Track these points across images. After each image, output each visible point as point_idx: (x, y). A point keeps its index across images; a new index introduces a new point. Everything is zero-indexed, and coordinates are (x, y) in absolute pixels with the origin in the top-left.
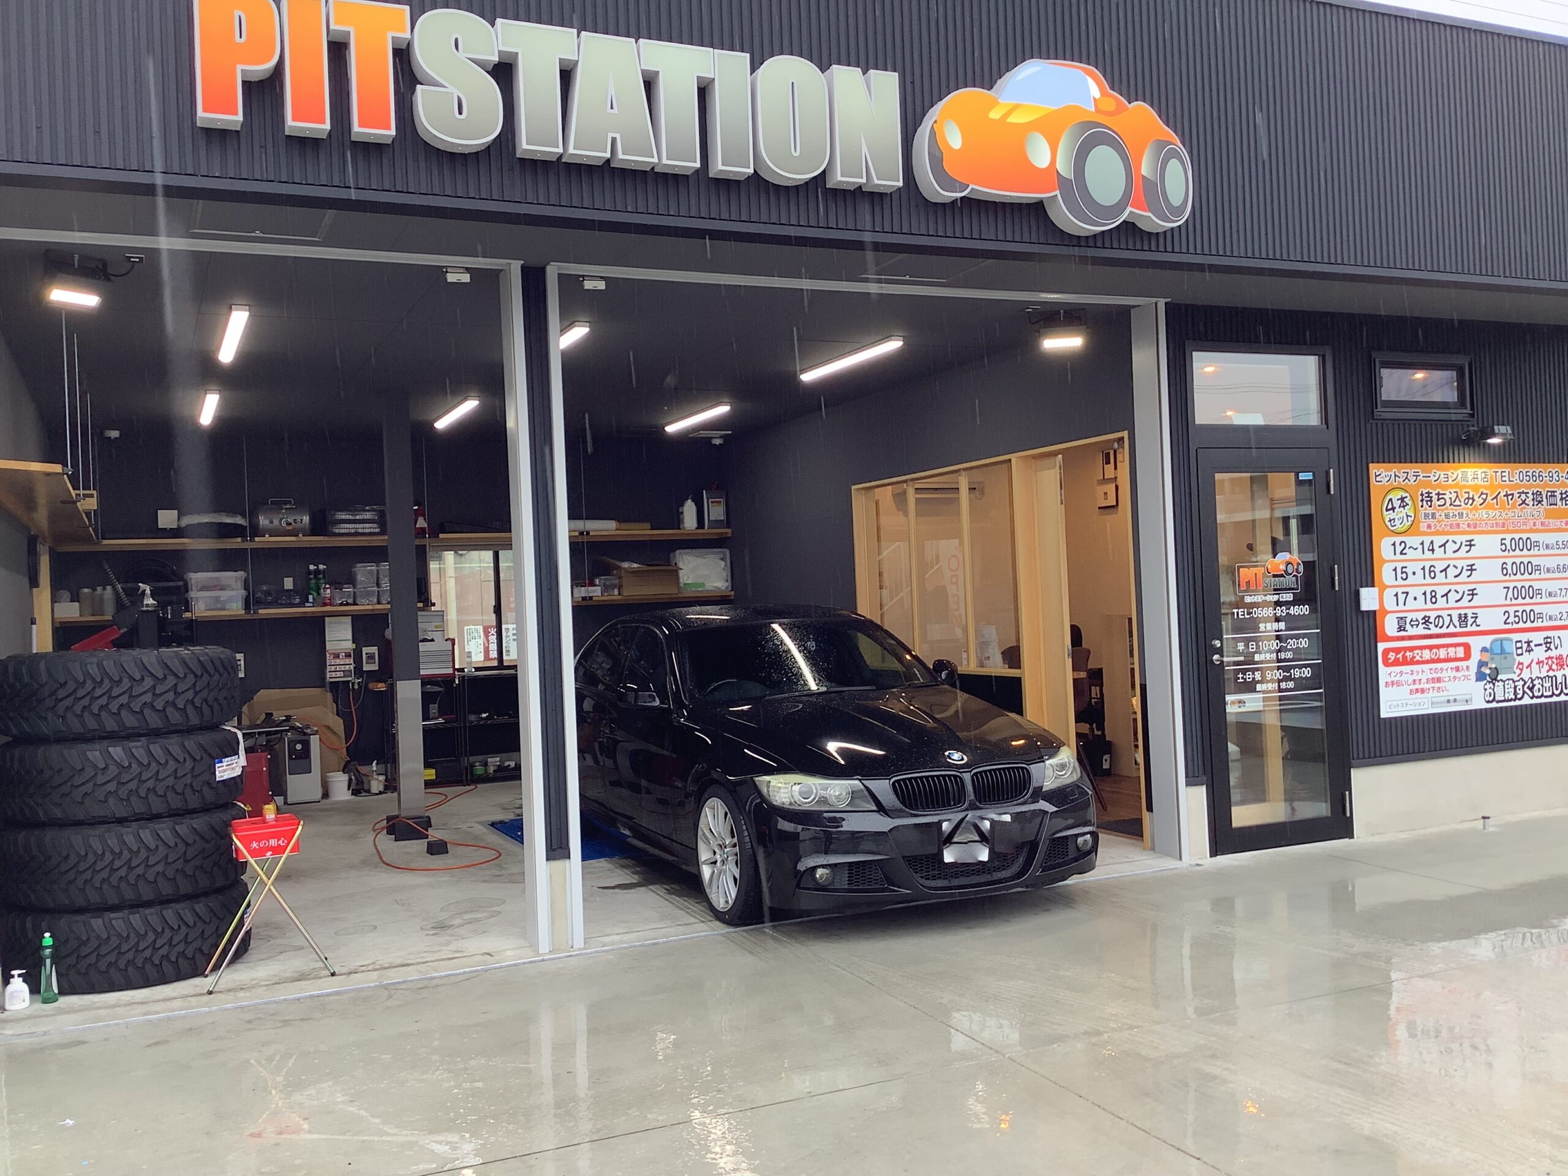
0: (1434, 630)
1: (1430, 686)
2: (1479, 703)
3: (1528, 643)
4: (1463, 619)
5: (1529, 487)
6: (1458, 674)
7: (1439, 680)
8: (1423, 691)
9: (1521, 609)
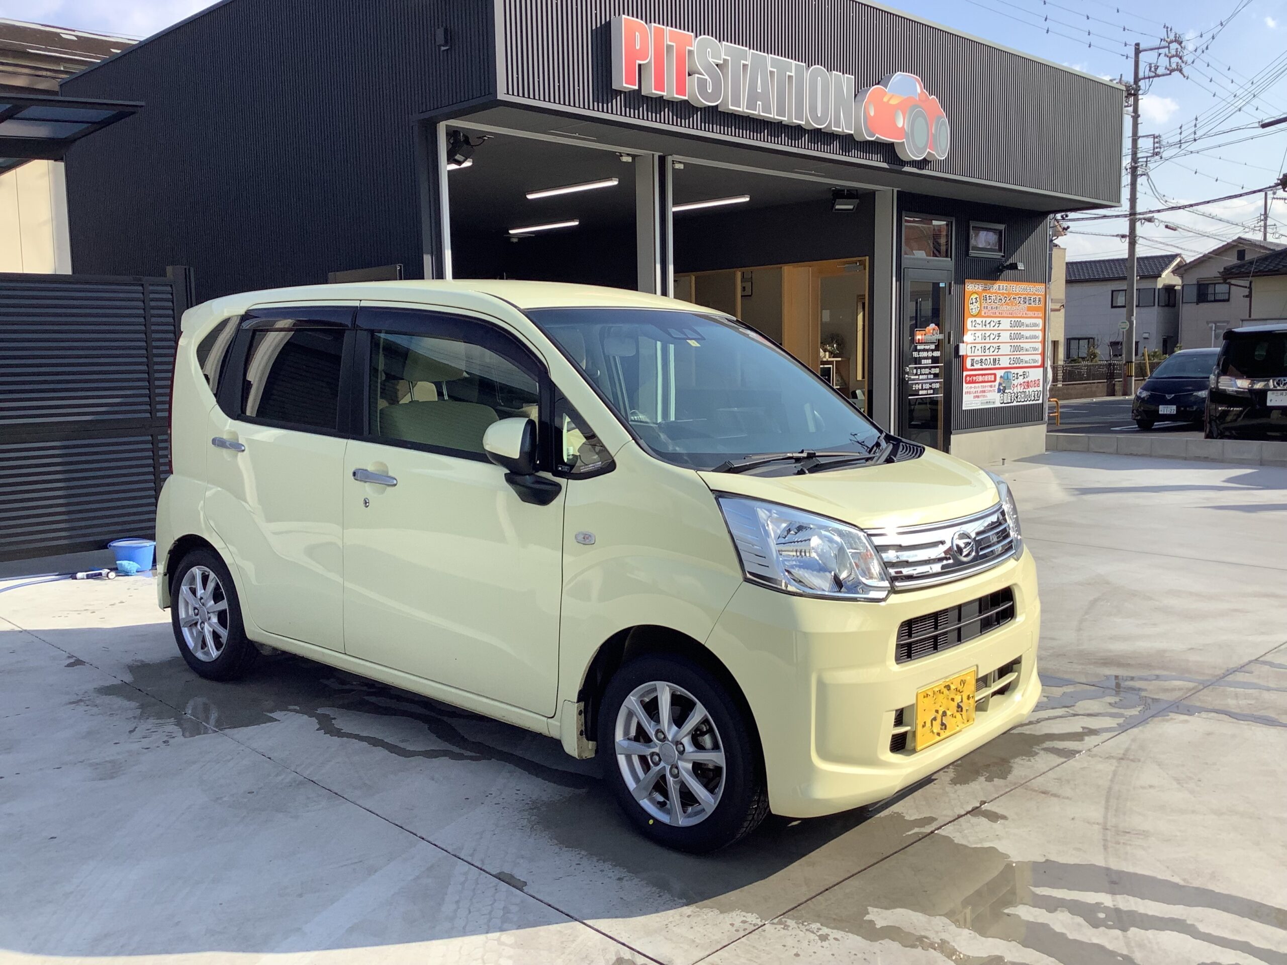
0: (984, 367)
1: (980, 394)
2: (998, 404)
3: (1017, 374)
4: (995, 360)
5: (1022, 295)
6: (992, 389)
7: (984, 392)
8: (978, 397)
9: (1015, 357)
